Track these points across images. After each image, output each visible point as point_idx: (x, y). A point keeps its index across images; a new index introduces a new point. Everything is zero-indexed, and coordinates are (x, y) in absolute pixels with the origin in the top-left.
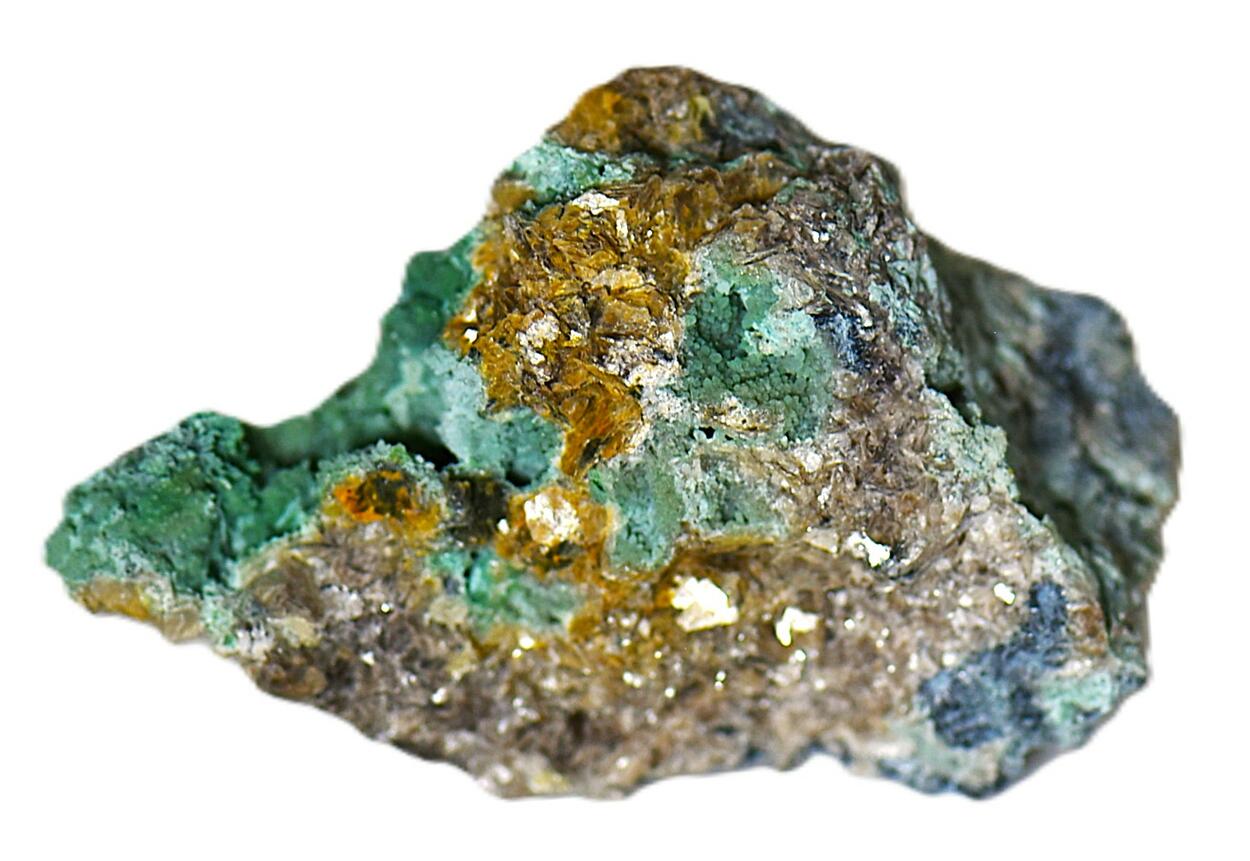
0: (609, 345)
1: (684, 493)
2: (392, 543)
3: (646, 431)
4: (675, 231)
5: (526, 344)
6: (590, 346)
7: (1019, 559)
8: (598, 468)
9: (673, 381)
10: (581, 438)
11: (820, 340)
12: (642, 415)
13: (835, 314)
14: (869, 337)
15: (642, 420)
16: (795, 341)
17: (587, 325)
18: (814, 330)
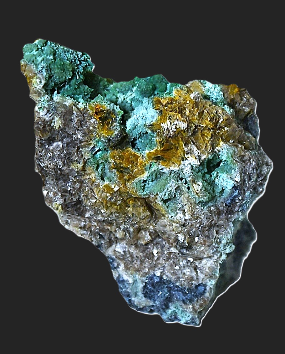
0: (191, 144)
1: (167, 189)
2: (94, 127)
3: (176, 169)
4: (225, 135)
5: (175, 123)
6: (186, 139)
7: (206, 275)
8: (156, 164)
9: (194, 166)
10: (159, 153)
11: (230, 191)
12: (180, 165)
13: (238, 189)
14: (237, 201)
15: (179, 166)
16: (223, 185)
17: (191, 134)
18: (231, 188)
